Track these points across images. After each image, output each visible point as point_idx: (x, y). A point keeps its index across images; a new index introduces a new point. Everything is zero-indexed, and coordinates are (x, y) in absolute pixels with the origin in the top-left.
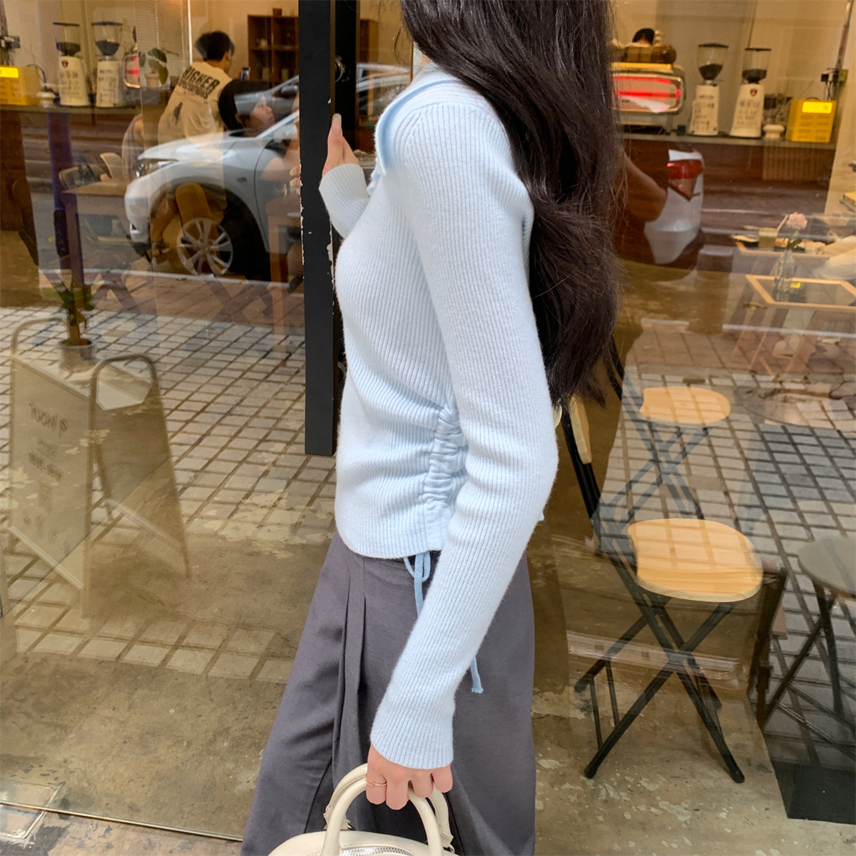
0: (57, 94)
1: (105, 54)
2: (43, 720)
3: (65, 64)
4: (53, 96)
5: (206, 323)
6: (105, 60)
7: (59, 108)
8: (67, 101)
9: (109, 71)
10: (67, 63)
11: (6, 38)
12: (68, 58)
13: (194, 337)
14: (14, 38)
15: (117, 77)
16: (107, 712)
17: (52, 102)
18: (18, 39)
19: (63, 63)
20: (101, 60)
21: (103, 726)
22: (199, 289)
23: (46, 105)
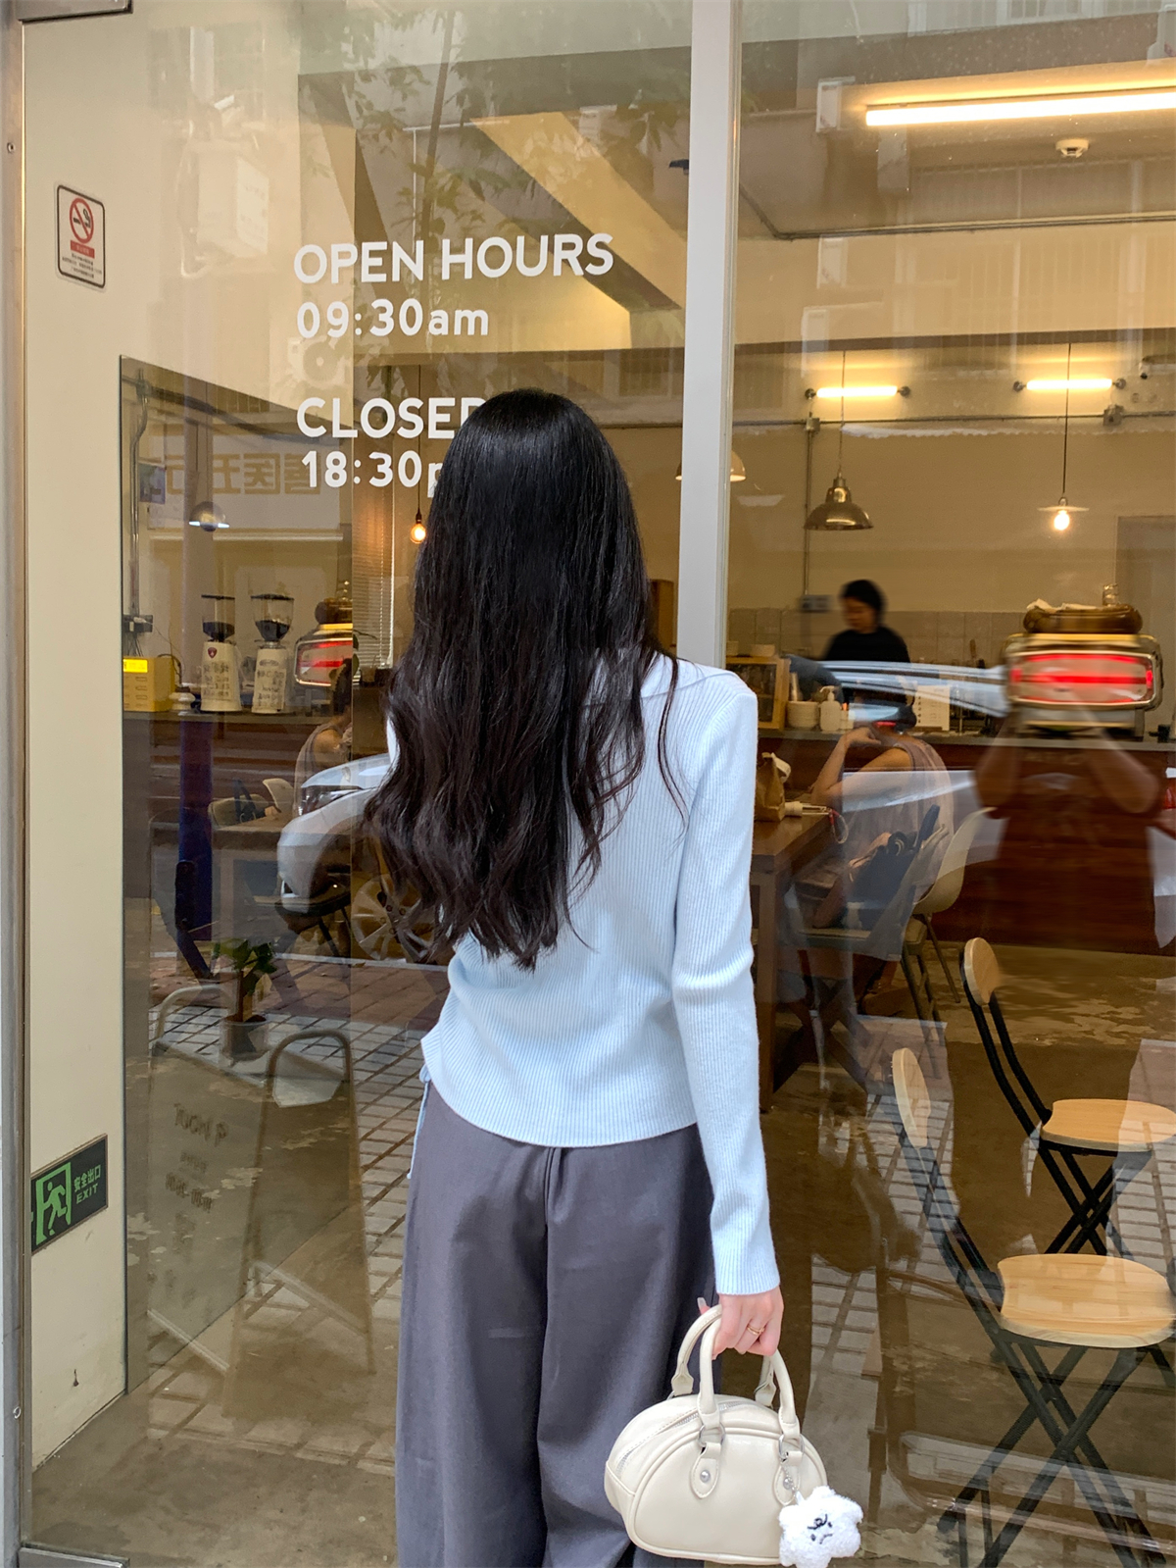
0: (198, 696)
1: (268, 640)
2: (187, 1517)
3: (212, 652)
4: (193, 699)
5: (395, 1031)
6: (268, 647)
7: (199, 715)
8: (211, 705)
9: (274, 663)
10: (215, 652)
11: (136, 619)
12: (216, 645)
13: (375, 1051)
14: (146, 618)
15: (285, 671)
16: (273, 1514)
17: (189, 707)
18: (150, 619)
19: (210, 652)
20: (262, 648)
21: (268, 1531)
22: (383, 979)
23: (183, 712)
